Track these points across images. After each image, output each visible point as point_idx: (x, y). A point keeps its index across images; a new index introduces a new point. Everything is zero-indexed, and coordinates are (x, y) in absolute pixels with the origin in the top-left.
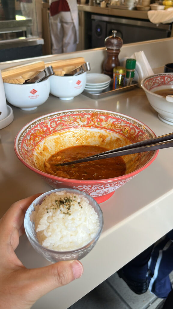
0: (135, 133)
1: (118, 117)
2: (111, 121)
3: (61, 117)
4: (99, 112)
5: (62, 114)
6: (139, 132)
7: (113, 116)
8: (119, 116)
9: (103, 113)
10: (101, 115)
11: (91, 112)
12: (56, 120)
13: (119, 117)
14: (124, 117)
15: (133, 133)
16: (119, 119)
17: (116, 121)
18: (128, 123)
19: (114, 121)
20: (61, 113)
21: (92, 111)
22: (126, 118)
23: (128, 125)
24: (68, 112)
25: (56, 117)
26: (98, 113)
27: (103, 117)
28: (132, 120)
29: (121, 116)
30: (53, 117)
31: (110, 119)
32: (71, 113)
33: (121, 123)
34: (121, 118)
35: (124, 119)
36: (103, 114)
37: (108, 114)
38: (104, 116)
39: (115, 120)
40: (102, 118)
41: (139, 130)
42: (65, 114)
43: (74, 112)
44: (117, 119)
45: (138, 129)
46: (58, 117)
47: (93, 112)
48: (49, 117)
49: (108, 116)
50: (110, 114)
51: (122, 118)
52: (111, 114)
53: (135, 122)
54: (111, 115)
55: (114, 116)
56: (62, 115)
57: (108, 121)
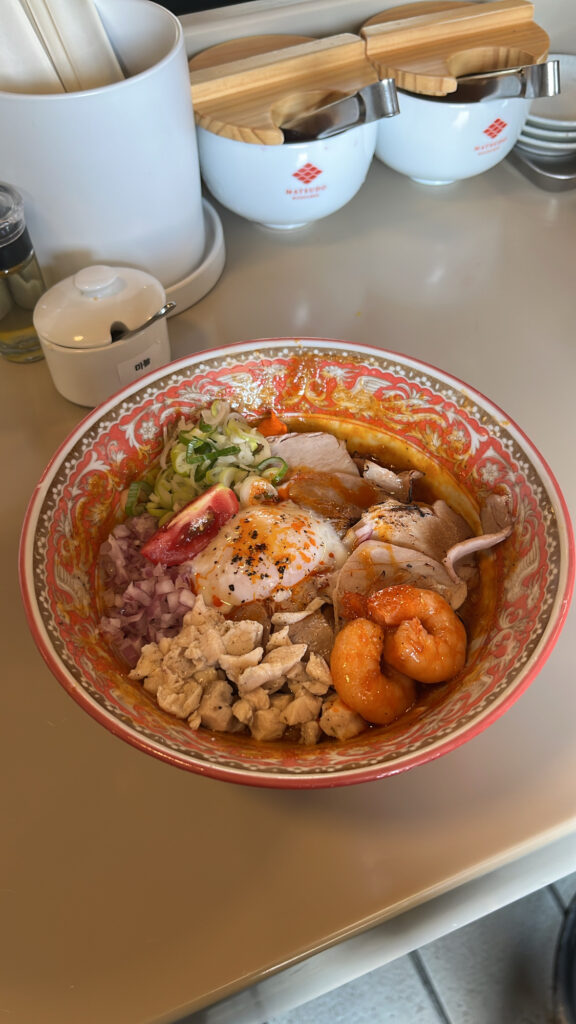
0: (467, 446)
1: (397, 372)
2: (368, 385)
3: (174, 392)
4: (321, 350)
5: (174, 377)
6: (484, 446)
7: (376, 366)
8: (398, 368)
9: (334, 356)
10: (329, 365)
11: (286, 351)
12: (156, 406)
13: (402, 373)
14: (420, 374)
15: (460, 446)
16: (401, 380)
17: (388, 388)
18: (437, 400)
19: (381, 389)
20: (169, 377)
21: (290, 349)
22: (430, 378)
23: (438, 408)
24: (196, 366)
25: (151, 395)
26: (314, 356)
27: (338, 373)
28: (455, 392)
29: (407, 369)
30: (142, 398)
31: (364, 379)
32: (207, 368)
33: (408, 397)
34: (407, 375)
35: (423, 383)
36: (335, 358)
37: (354, 357)
38: (341, 366)
39: (385, 384)
40: (332, 375)
41: (484, 438)
42: (185, 375)
43: (221, 359)
44: (395, 382)
45: (479, 430)
46: (163, 394)
47: (296, 354)
48: (125, 405)
49: (354, 365)
50: (362, 360)
51: (413, 378)
52: (368, 356)
53: (466, 399)
54: (366, 364)
55: (381, 365)
56: (176, 382)
57: (358, 386)
